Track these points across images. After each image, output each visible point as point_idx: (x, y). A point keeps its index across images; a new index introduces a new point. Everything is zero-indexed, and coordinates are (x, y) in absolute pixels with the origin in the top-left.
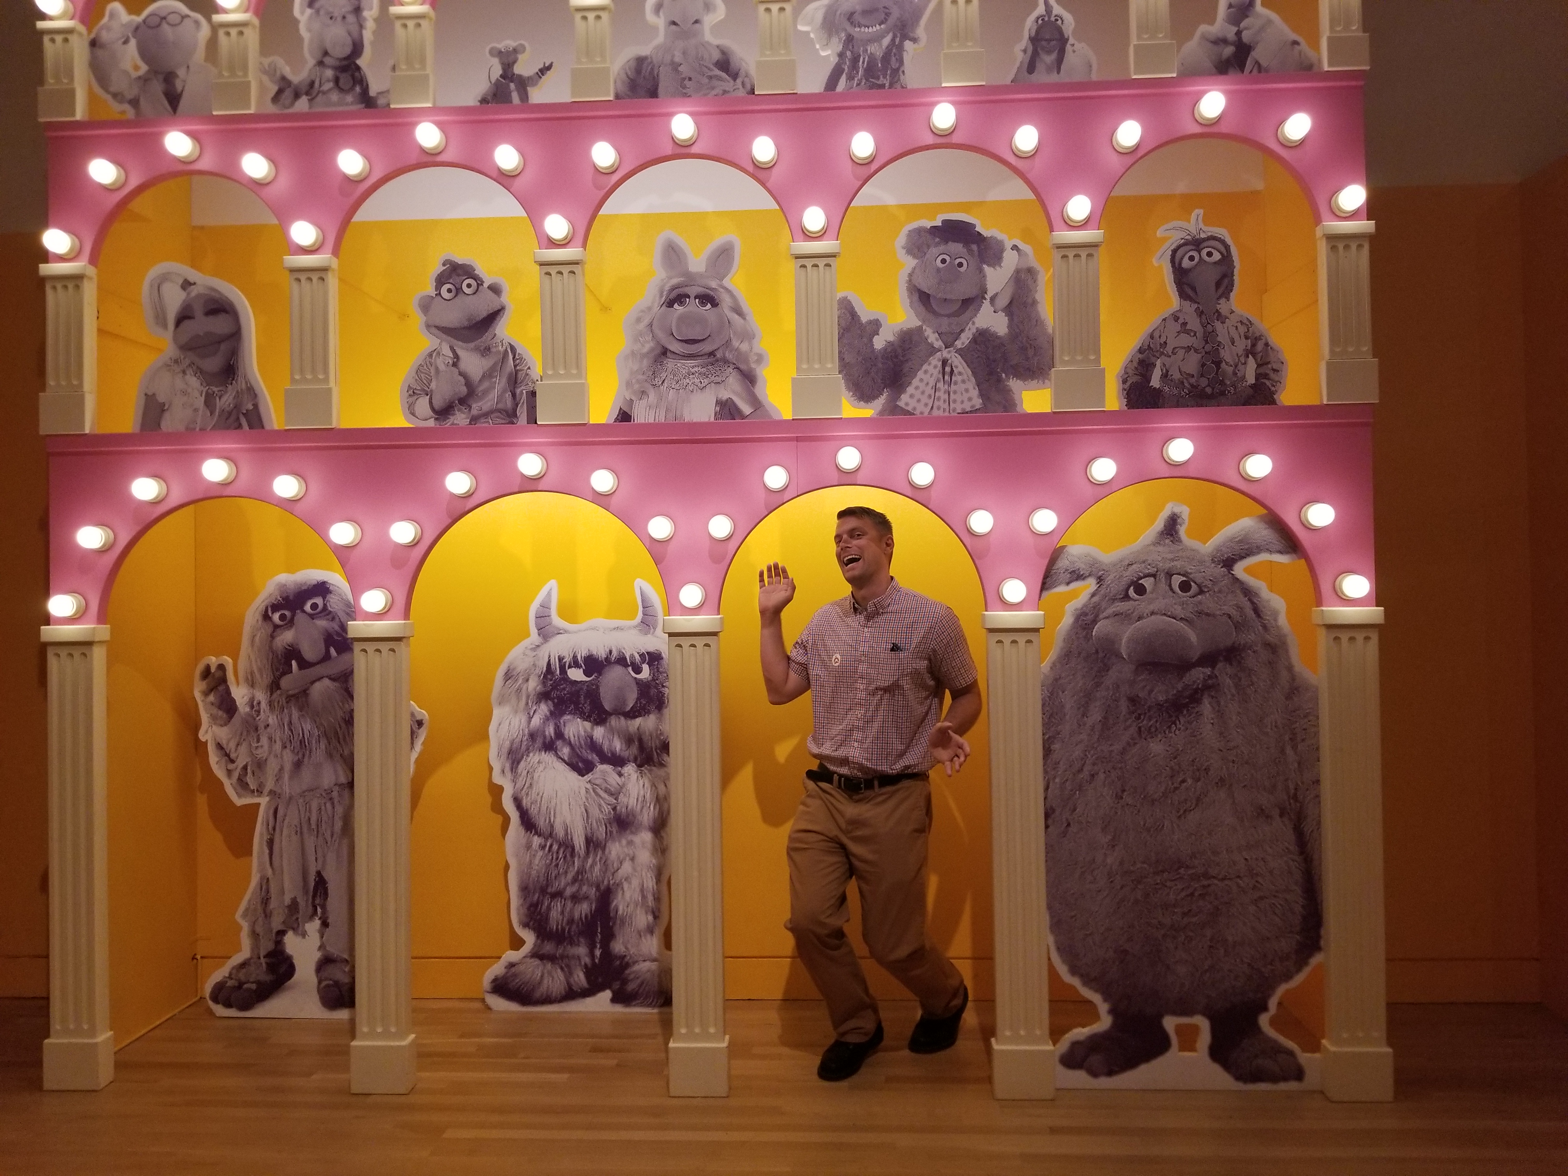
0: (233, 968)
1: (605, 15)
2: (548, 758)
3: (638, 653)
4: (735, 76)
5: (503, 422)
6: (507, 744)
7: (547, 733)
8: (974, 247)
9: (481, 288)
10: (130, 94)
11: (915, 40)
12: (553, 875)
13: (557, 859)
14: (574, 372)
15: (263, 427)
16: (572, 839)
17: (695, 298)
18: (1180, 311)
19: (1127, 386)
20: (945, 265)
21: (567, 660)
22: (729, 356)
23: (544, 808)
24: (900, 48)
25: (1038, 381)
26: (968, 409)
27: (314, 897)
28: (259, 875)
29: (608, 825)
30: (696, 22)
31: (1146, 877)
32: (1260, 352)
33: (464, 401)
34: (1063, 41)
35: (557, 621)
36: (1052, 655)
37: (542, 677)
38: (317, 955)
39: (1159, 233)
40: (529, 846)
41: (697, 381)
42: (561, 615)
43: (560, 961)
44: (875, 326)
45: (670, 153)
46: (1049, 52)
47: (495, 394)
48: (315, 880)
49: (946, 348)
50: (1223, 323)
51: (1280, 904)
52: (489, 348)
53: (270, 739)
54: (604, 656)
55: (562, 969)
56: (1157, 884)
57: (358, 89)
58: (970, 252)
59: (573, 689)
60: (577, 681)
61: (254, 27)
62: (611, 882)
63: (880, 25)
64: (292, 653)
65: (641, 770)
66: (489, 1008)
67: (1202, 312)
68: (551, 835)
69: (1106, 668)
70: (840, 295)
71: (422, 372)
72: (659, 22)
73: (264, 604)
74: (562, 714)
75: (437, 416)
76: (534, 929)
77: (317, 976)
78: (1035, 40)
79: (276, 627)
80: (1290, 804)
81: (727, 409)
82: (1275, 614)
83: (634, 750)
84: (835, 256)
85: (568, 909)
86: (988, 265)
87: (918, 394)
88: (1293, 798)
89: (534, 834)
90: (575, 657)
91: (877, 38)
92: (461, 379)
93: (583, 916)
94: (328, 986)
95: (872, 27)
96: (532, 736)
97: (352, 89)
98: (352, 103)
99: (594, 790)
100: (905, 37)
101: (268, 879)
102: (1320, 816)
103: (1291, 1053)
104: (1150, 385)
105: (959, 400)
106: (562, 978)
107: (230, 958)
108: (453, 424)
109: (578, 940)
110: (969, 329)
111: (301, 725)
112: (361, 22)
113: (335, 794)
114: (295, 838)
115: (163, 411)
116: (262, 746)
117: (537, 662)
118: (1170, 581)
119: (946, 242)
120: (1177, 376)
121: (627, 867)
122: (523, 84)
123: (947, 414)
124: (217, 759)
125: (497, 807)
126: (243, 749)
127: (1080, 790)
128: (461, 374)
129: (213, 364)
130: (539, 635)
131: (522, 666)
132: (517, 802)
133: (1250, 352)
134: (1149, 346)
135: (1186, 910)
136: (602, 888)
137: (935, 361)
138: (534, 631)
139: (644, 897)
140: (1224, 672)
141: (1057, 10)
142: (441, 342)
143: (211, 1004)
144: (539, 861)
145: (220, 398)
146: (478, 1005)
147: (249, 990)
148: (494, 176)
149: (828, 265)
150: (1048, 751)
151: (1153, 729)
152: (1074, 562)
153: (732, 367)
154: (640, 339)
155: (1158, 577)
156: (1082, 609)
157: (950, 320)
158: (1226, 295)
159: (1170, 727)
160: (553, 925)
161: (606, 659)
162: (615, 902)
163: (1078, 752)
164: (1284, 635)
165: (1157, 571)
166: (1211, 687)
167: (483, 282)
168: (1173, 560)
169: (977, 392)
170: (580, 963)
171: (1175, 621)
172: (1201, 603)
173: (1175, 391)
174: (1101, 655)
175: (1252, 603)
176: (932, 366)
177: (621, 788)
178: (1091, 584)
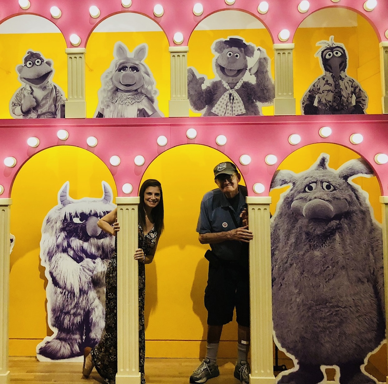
2: (65, 255)
3: (102, 211)
5: (51, 117)
6: (47, 250)
7: (64, 245)
8: (243, 49)
9: (43, 63)
12: (66, 304)
13: (67, 298)
14: (81, 97)
16: (74, 289)
17: (130, 68)
18: (325, 76)
19: (304, 105)
20: (231, 56)
21: (73, 214)
22: (143, 91)
23: (62, 277)
25: (268, 103)
26: (240, 114)
31: (313, 307)
32: (358, 93)
33: (35, 108)
35: (69, 198)
37: (62, 221)
39: (317, 44)
40: (56, 293)
41: (130, 101)
43: (68, 341)
44: (202, 80)
45: (120, 10)
47: (47, 106)
49: (231, 89)
52: (46, 87)
54: (88, 213)
55: (69, 344)
58: (241, 51)
59: (76, 226)
60: (77, 223)
62: (90, 308)
65: (103, 261)
66: (38, 360)
67: (334, 77)
68: (65, 288)
69: (297, 220)
70: (188, 68)
71: (18, 97)
74: (70, 237)
75: (24, 114)
76: (57, 327)
81: (142, 112)
82: (364, 199)
83: (100, 252)
84: (186, 52)
85: (72, 319)
86: (248, 56)
87: (219, 107)
89: (58, 287)
90: (76, 213)
92: (34, 99)
93: (78, 322)
96: (58, 246)
99: (83, 269)
104: (314, 105)
105: (236, 111)
106: (69, 347)
108: (30, 118)
109: (76, 332)
110: (240, 82)
117: (60, 215)
118: (322, 185)
119: (231, 47)
121: (97, 302)
123: (231, 116)
125: (43, 276)
128: (34, 97)
130: (61, 204)
131: (54, 217)
132: (51, 273)
134: (313, 89)
136: (86, 310)
137: (227, 94)
138: (59, 202)
140: (344, 222)
142: (26, 84)
144: (60, 299)
146: (33, 359)
148: (50, 19)
149: (184, 56)
150: (273, 254)
151: (316, 245)
152: (283, 177)
153: (144, 96)
154: (107, 84)
155: (317, 183)
156: (287, 196)
157: (233, 78)
158: (344, 69)
159: (322, 245)
160: (65, 326)
161: (89, 214)
162: (92, 316)
163: (285, 255)
164: (368, 207)
165: (317, 181)
166: (339, 228)
167: (44, 60)
168: (323, 176)
169: (243, 107)
170: (77, 342)
171: (324, 201)
172: (334, 194)
173: (324, 108)
174: (294, 215)
175: (355, 194)
176: (225, 96)
177: (95, 268)
178: (290, 185)
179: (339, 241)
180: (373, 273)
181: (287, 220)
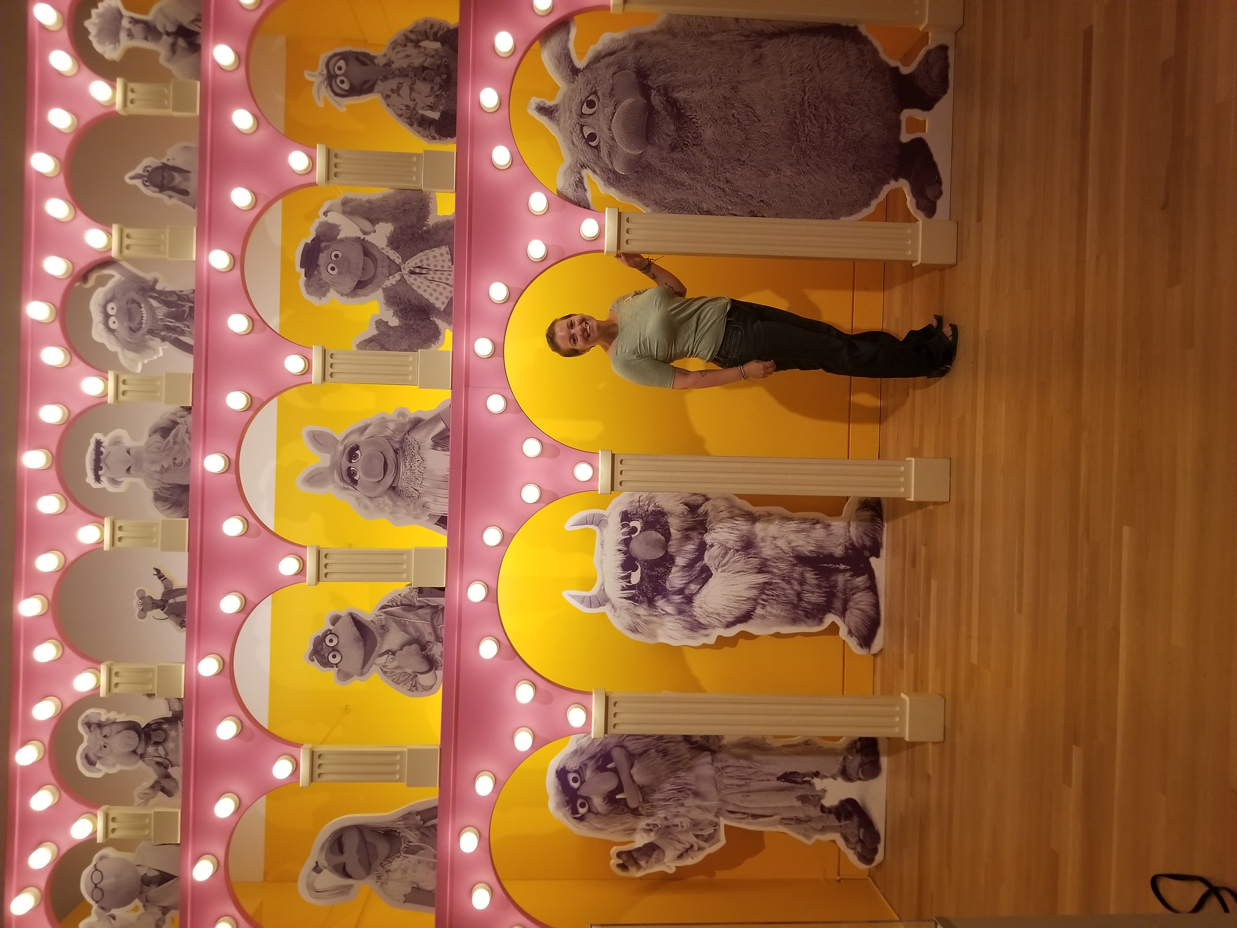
0: (848, 846)
1: (119, 523)
2: (698, 600)
3: (621, 529)
4: (175, 423)
5: (441, 615)
6: (686, 632)
7: (679, 601)
8: (323, 244)
9: (333, 632)
10: (159, 915)
11: (156, 281)
12: (784, 599)
13: (773, 596)
14: (405, 557)
15: (436, 807)
16: (758, 584)
17: (351, 462)
18: (382, 93)
19: (438, 137)
20: (336, 269)
21: (624, 584)
22: (398, 438)
23: (735, 605)
24: (161, 292)
25: (430, 202)
26: (449, 257)
27: (796, 782)
28: (779, 826)
29: (749, 556)
30: (128, 452)
32: (417, 36)
33: (423, 647)
34: (165, 167)
35: (594, 591)
36: (637, 205)
37: (637, 604)
38: (840, 780)
39: (321, 105)
40: (763, 617)
41: (417, 464)
42: (589, 589)
43: (848, 595)
45: (235, 475)
46: (173, 178)
47: (419, 623)
48: (783, 782)
49: (401, 271)
50: (393, 62)
51: (824, 52)
52: (382, 626)
53: (676, 816)
54: (623, 555)
55: (853, 594)
56: (806, 140)
57: (165, 726)
58: (327, 248)
59: (647, 580)
60: (641, 576)
61: (108, 809)
62: (791, 555)
63: (141, 307)
64: (610, 798)
65: (710, 529)
66: (881, 651)
67: (384, 77)
68: (755, 600)
69: (649, 166)
70: (354, 348)
71: (398, 680)
72: (127, 481)
73: (571, 819)
74: (665, 589)
75: (434, 668)
76: (824, 614)
77: (855, 781)
78: (162, 188)
79: (589, 811)
80: (752, 41)
81: (440, 441)
82: (613, 41)
83: (694, 534)
84: (325, 350)
85: (810, 588)
86: (338, 235)
87: (436, 294)
88: (748, 38)
89: (754, 613)
90: (622, 578)
91: (152, 309)
92: (405, 648)
93: (814, 577)
94: (863, 774)
95: (142, 314)
96: (681, 612)
97: (164, 731)
98: (177, 731)
99: (722, 566)
100: (152, 289)
101: (782, 819)
102: (762, 20)
103: (929, 53)
104: (437, 119)
105: (442, 263)
106: (859, 594)
107: (839, 849)
108: (441, 656)
109: (833, 581)
110: (387, 252)
111: (665, 791)
112: (110, 722)
113: (719, 765)
114: (752, 797)
115: (418, 888)
116: (681, 823)
117: (625, 608)
118: (586, 115)
119: (318, 266)
120: (431, 100)
121: (781, 543)
122: (170, 592)
123: (452, 273)
124: (690, 859)
125: (731, 642)
126: (682, 837)
127: (737, 191)
128: (401, 649)
129: (383, 847)
130: (604, 605)
131: (627, 619)
132: (729, 625)
133: (417, 44)
134: (408, 118)
135: (825, 121)
136: (795, 562)
137: (411, 279)
138: (601, 610)
139: (803, 531)
140: (656, 80)
141: (139, 170)
142: (375, 664)
143: (875, 864)
144: (773, 609)
145: (410, 842)
146: (879, 659)
147: (864, 834)
148: (245, 616)
149: (332, 356)
150: (709, 213)
151: (695, 135)
152: (570, 185)
153: (407, 436)
154: (381, 507)
155: (583, 124)
156: (604, 181)
157: (379, 266)
158: (371, 58)
159: (694, 123)
160: (821, 600)
161: (625, 554)
162: (806, 553)
163: (711, 191)
164: (630, 35)
165: (579, 124)
166: (665, 91)
167: (329, 629)
168: (571, 112)
169: (436, 249)
170: (850, 580)
171: (616, 113)
172: (603, 94)
173: (443, 101)
174: (639, 169)
175: (605, 56)
176: (414, 282)
177: (722, 545)
178: (586, 173)
179: (689, 92)
180: (745, 36)
181: (648, 182)
